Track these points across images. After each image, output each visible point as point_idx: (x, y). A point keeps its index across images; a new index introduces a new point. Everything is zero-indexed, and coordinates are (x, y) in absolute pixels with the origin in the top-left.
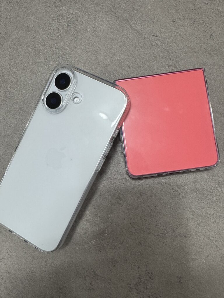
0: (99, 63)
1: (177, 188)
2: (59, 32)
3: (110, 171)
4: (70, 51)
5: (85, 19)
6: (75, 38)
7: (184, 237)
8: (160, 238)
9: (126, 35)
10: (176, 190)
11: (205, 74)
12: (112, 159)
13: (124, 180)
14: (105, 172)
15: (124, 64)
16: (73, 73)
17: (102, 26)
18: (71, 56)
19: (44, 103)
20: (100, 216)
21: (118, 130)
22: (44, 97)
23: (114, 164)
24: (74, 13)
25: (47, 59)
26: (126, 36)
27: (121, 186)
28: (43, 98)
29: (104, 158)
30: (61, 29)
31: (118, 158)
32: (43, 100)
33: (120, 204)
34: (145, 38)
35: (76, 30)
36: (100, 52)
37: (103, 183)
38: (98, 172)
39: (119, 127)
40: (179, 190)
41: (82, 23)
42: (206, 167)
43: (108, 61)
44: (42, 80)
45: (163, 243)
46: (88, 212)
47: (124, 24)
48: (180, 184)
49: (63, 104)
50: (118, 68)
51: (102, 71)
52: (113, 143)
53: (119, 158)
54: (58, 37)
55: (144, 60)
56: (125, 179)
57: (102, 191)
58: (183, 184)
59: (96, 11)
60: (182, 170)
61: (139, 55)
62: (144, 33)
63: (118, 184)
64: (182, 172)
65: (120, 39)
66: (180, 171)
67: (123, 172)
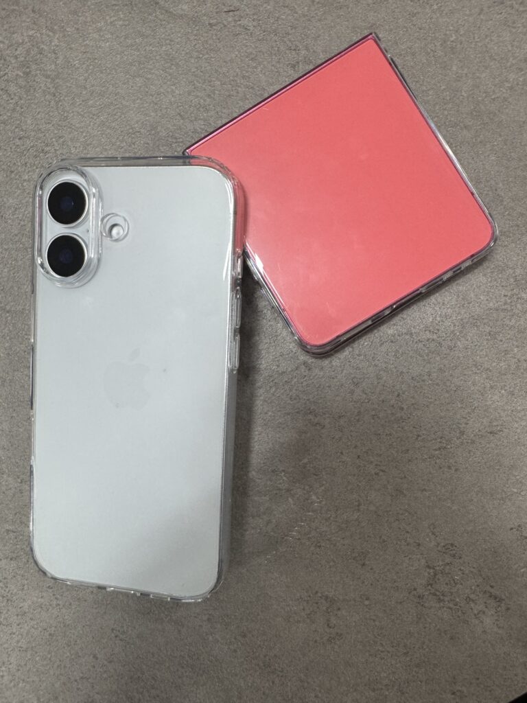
0: (132, 128)
1: (428, 335)
2: (12, 99)
3: (263, 362)
4: (56, 132)
5: (56, 42)
6: (54, 95)
7: (489, 434)
8: (438, 461)
9: (166, 37)
10: (428, 340)
11: (382, 46)
12: (256, 333)
13: (303, 368)
14: (254, 367)
15: (190, 106)
16: (83, 174)
17: (103, 41)
18: (64, 142)
19: (48, 273)
20: (283, 471)
21: (238, 257)
22: (42, 259)
23: (267, 343)
24: (27, 40)
25: (12, 172)
26: (168, 39)
27: (302, 383)
28: (39, 262)
29: (235, 336)
30: (13, 88)
31: (268, 324)
32: (42, 265)
33: (317, 424)
34: (210, 24)
35: (48, 77)
36: (124, 103)
37: (259, 394)
38: (235, 372)
39: (239, 251)
40: (435, 337)
41: (55, 53)
42: (472, 256)
43: (151, 116)
44: (22, 223)
45: (449, 467)
46: (253, 473)
47: (150, 14)
48: (432, 322)
49: (90, 254)
50: (182, 121)
51: (148, 144)
52: (240, 293)
53: (272, 323)
54: (14, 110)
55: (231, 78)
56: (304, 364)
57: (266, 413)
58: (438, 319)
59: (75, 13)
60: (422, 287)
61: (216, 71)
62: (204, 15)
63: (293, 382)
64: (423, 290)
65: (157, 52)
66: (418, 290)
67: (294, 350)
